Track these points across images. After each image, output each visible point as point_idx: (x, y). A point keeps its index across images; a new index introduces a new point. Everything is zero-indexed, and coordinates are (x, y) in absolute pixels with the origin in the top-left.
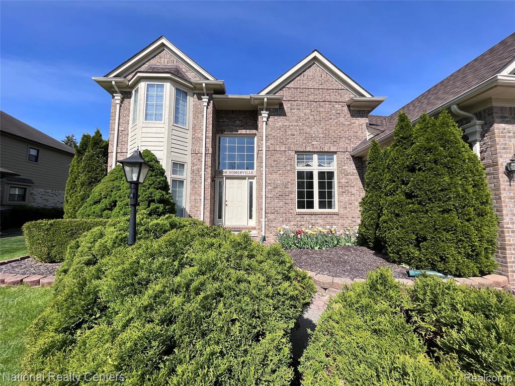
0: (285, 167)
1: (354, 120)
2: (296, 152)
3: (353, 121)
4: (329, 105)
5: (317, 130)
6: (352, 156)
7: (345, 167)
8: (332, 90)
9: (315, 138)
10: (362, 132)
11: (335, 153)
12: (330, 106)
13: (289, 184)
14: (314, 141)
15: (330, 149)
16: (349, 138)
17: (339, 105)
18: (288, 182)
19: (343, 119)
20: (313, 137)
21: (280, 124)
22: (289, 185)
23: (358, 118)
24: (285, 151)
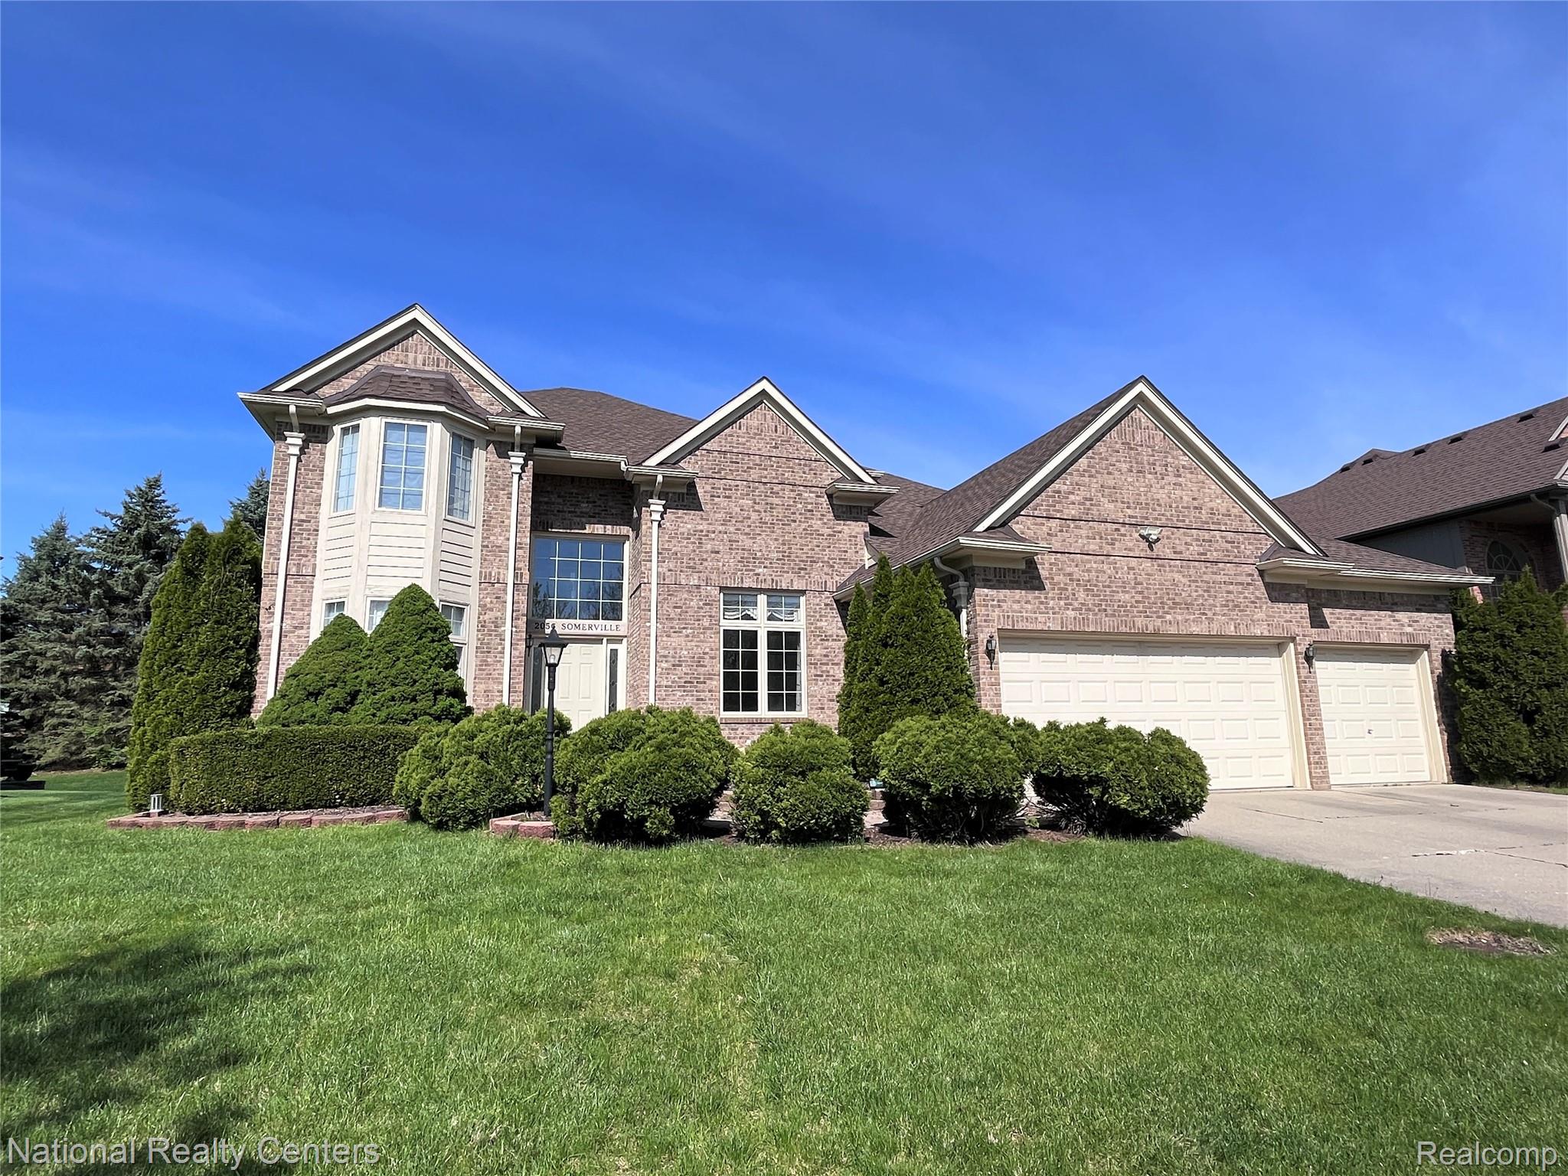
0: (699, 620)
1: (840, 524)
2: (722, 589)
3: (839, 528)
4: (792, 491)
5: (766, 545)
6: (836, 601)
7: (824, 624)
8: (797, 461)
9: (762, 561)
10: (857, 552)
11: (803, 592)
12: (792, 495)
13: (706, 656)
14: (760, 567)
15: (792, 584)
16: (831, 562)
17: (811, 492)
18: (704, 653)
19: (819, 522)
20: (758, 559)
21: (689, 526)
22: (707, 661)
23: (848, 522)
24: (698, 587)
